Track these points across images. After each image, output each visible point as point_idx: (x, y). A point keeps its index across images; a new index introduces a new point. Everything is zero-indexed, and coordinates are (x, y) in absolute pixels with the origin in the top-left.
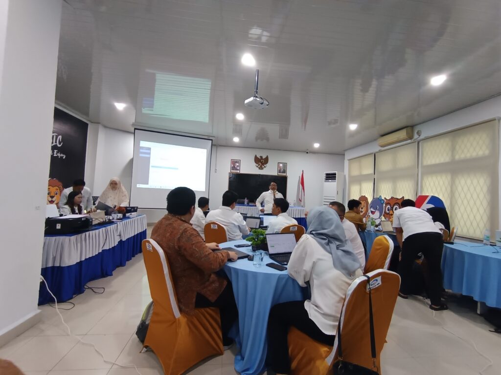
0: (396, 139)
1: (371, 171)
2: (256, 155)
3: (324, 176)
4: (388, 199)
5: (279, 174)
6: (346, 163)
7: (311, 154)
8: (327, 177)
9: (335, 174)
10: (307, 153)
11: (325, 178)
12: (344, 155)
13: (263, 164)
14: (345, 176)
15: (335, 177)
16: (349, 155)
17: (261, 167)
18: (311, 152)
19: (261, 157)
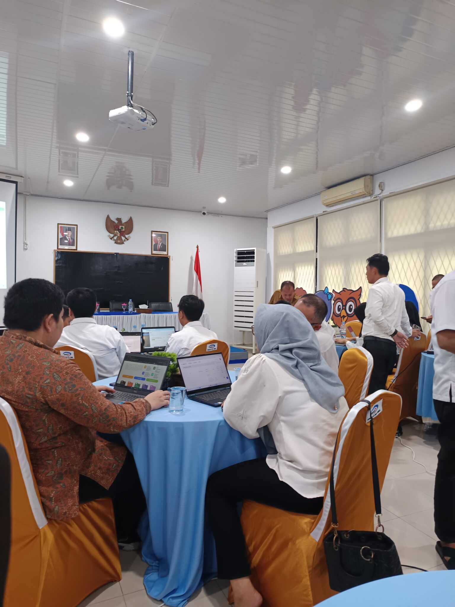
0: (350, 194)
1: (311, 247)
2: (108, 217)
3: (235, 256)
4: (338, 292)
5: (154, 252)
6: (270, 233)
7: (210, 215)
8: (238, 258)
9: (252, 252)
10: (204, 214)
11: (235, 259)
12: (267, 218)
13: (122, 233)
14: (268, 255)
15: (253, 257)
16: (274, 220)
17: (119, 238)
18: (209, 213)
19: (119, 220)
